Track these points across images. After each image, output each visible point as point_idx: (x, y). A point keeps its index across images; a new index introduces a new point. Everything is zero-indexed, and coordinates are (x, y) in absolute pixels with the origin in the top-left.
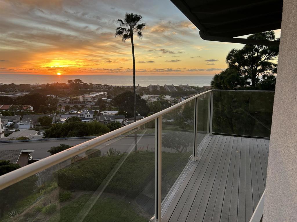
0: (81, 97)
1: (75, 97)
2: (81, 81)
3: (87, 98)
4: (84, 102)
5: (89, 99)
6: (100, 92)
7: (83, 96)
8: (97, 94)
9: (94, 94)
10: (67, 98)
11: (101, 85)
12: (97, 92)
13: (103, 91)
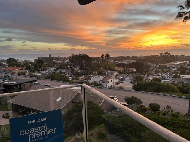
0: (167, 64)
1: (163, 64)
2: (169, 53)
3: (171, 65)
4: (169, 68)
5: (174, 66)
6: (183, 61)
7: (169, 63)
8: (181, 63)
9: (177, 62)
10: (158, 65)
11: (184, 56)
12: (180, 61)
13: (186, 61)
